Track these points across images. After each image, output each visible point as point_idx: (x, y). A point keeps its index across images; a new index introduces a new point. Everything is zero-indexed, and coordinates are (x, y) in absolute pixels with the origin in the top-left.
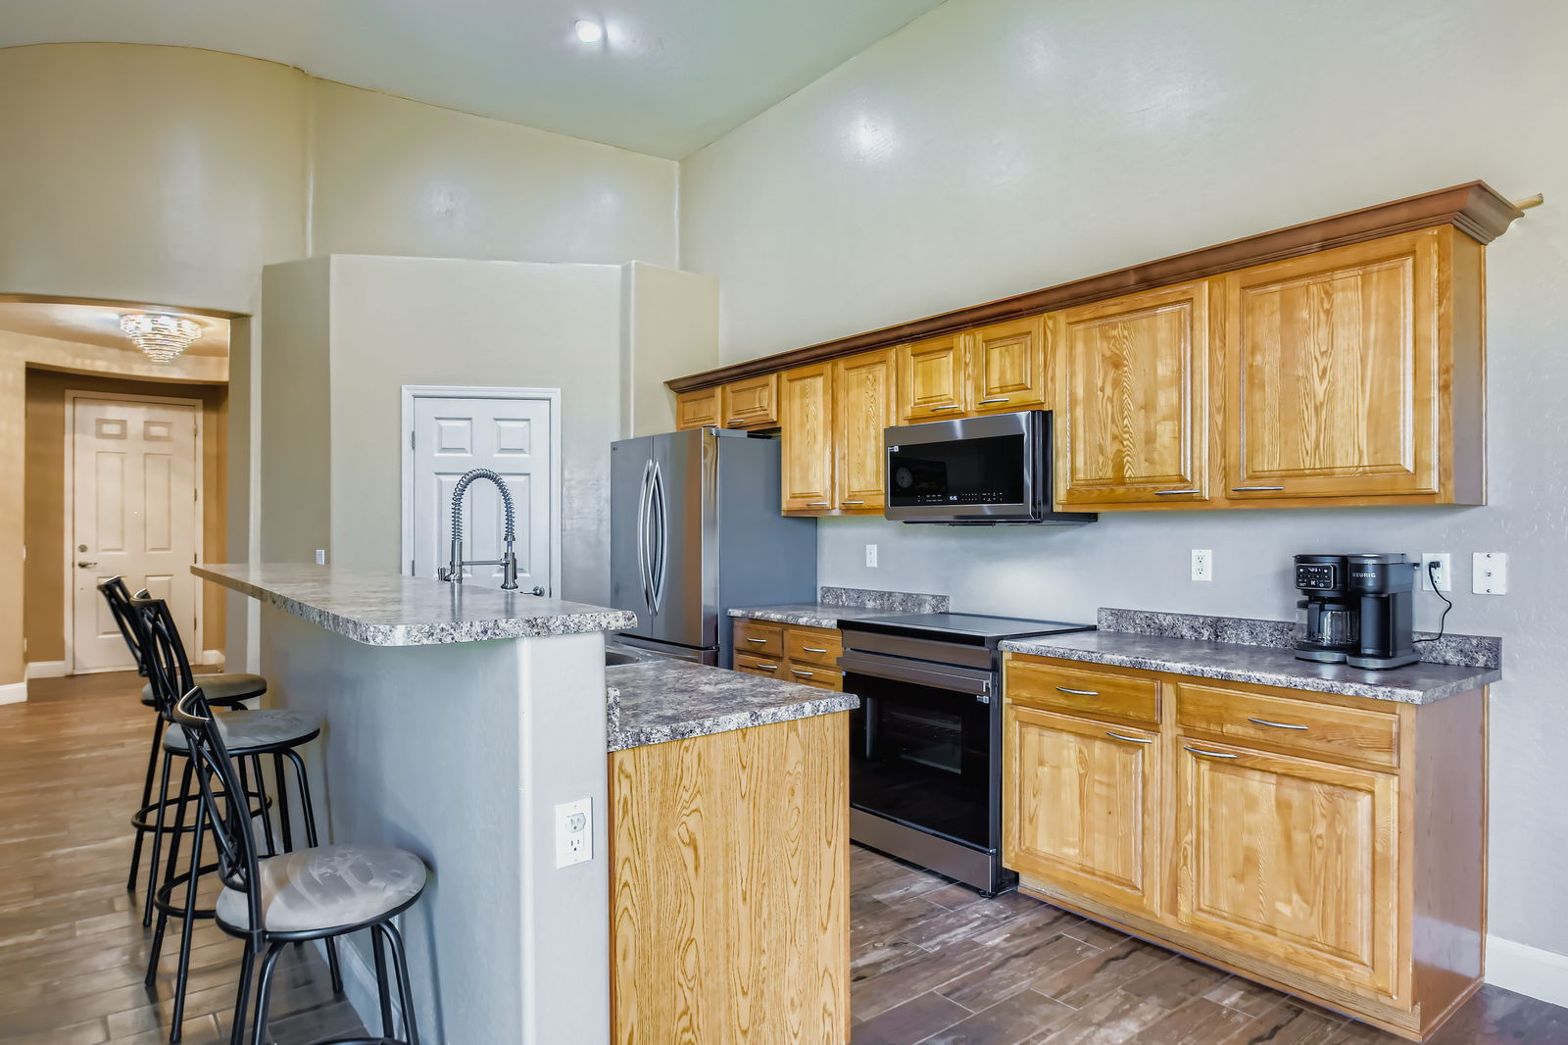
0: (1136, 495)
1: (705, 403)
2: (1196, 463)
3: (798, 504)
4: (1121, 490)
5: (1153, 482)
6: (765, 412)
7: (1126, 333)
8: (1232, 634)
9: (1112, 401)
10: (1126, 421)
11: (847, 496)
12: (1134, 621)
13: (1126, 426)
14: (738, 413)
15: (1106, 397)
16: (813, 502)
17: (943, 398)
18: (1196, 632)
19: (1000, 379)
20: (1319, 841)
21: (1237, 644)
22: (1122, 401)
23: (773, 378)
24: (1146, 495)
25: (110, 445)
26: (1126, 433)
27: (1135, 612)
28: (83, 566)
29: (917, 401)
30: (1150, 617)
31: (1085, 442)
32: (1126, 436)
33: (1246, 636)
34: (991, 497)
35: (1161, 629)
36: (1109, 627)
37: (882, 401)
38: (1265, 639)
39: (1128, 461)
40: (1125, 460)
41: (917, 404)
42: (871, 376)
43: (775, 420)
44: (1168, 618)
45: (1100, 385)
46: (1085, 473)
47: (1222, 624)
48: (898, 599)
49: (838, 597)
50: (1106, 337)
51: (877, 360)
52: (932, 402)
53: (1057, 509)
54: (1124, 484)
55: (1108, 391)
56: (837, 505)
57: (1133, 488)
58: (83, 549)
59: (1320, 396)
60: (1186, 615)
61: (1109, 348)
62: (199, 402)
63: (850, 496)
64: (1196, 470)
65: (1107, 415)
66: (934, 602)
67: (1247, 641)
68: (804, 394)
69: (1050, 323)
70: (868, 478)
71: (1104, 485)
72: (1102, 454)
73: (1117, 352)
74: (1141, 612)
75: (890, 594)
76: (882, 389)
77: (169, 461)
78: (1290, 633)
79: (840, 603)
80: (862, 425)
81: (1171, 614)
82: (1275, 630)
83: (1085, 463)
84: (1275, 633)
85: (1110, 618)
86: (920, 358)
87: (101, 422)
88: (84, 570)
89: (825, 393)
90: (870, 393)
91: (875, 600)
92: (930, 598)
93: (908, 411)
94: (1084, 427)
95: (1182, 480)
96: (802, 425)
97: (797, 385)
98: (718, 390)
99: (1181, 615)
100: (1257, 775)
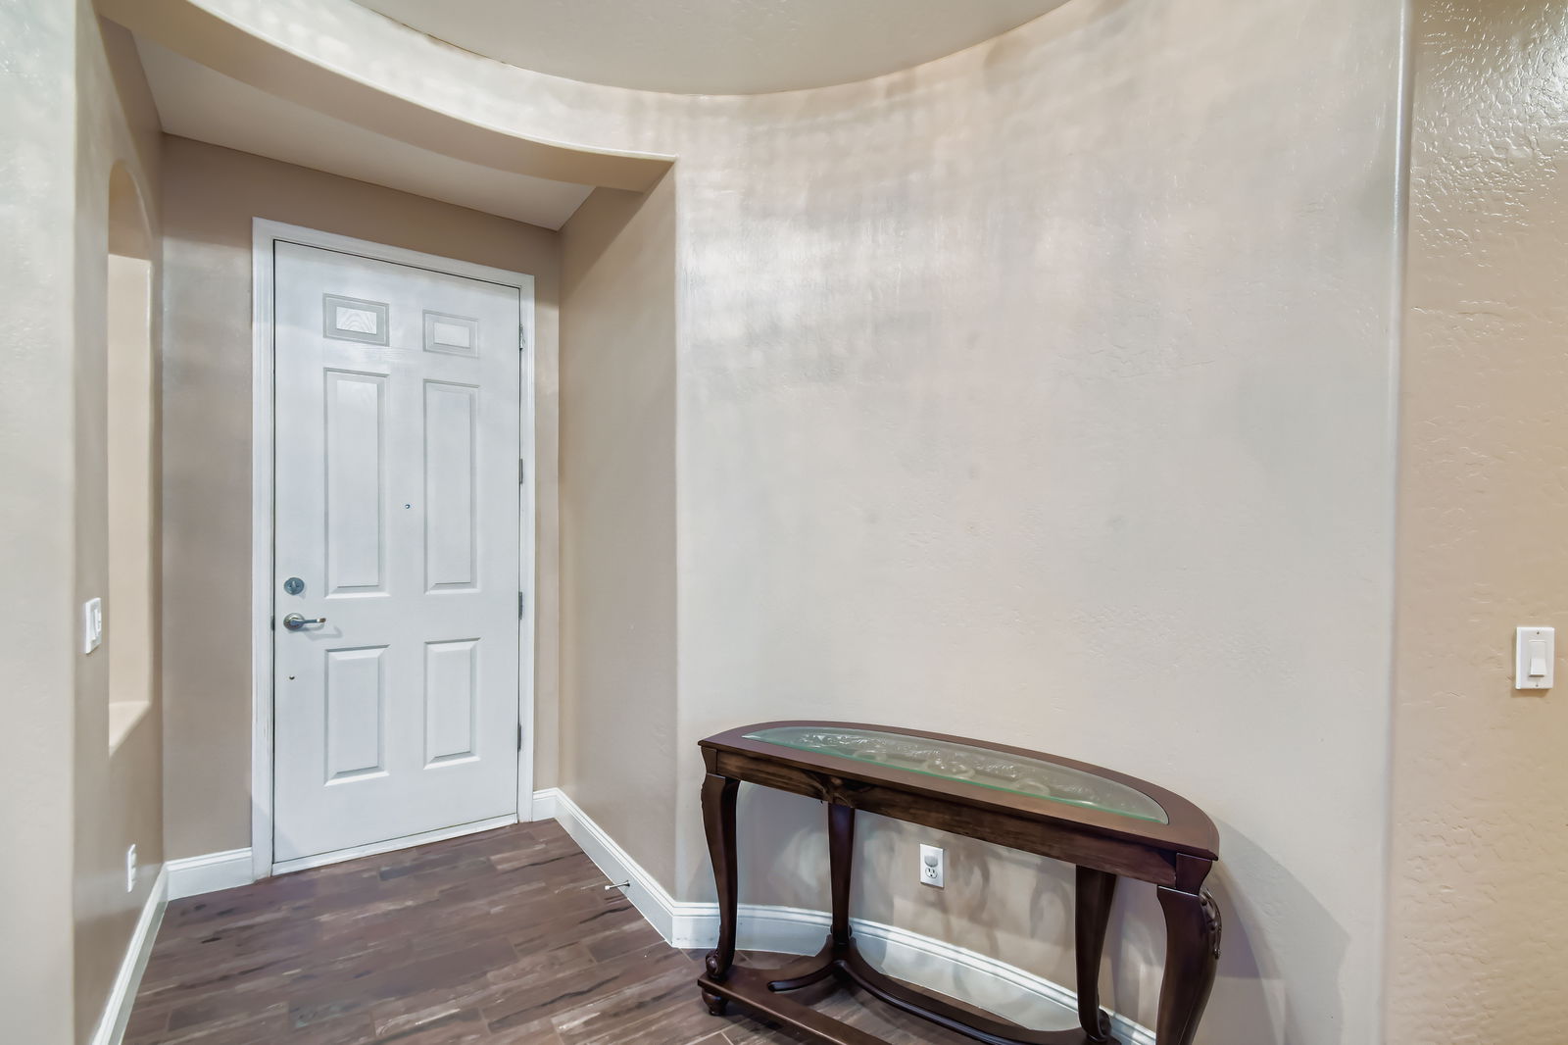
25: (357, 355)
28: (293, 625)
58: (295, 587)
62: (527, 282)
77: (472, 399)
87: (332, 303)
88: (299, 635)
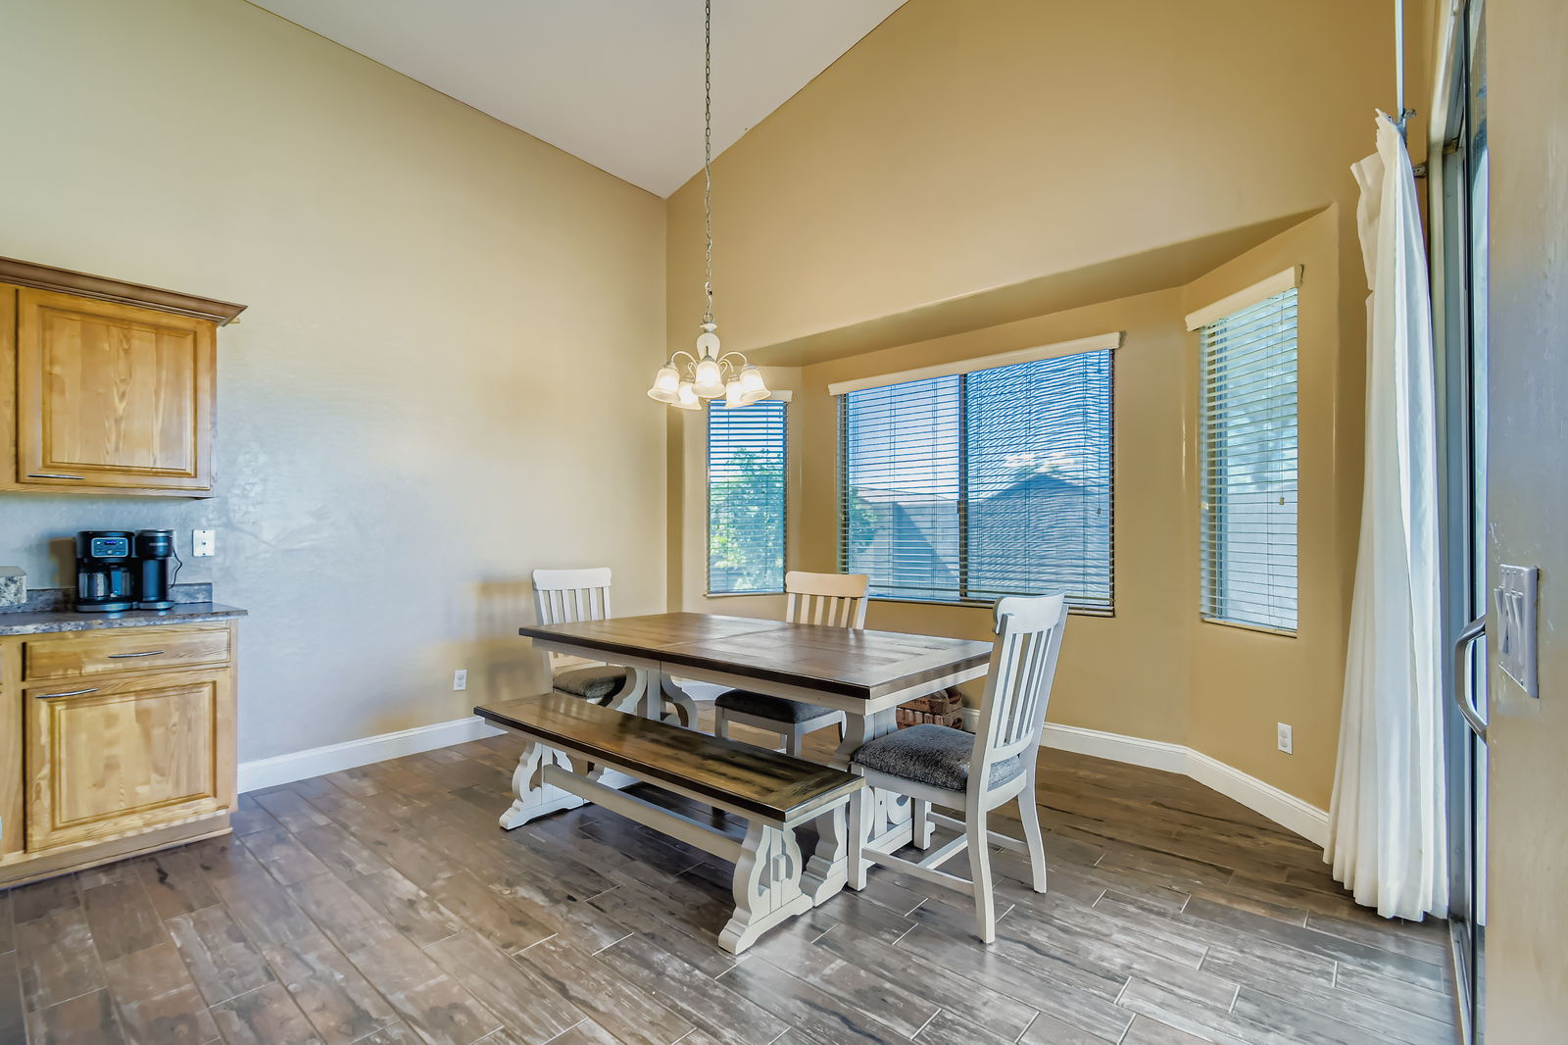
20: (174, 728)
59: (121, 411)
100: (117, 699)
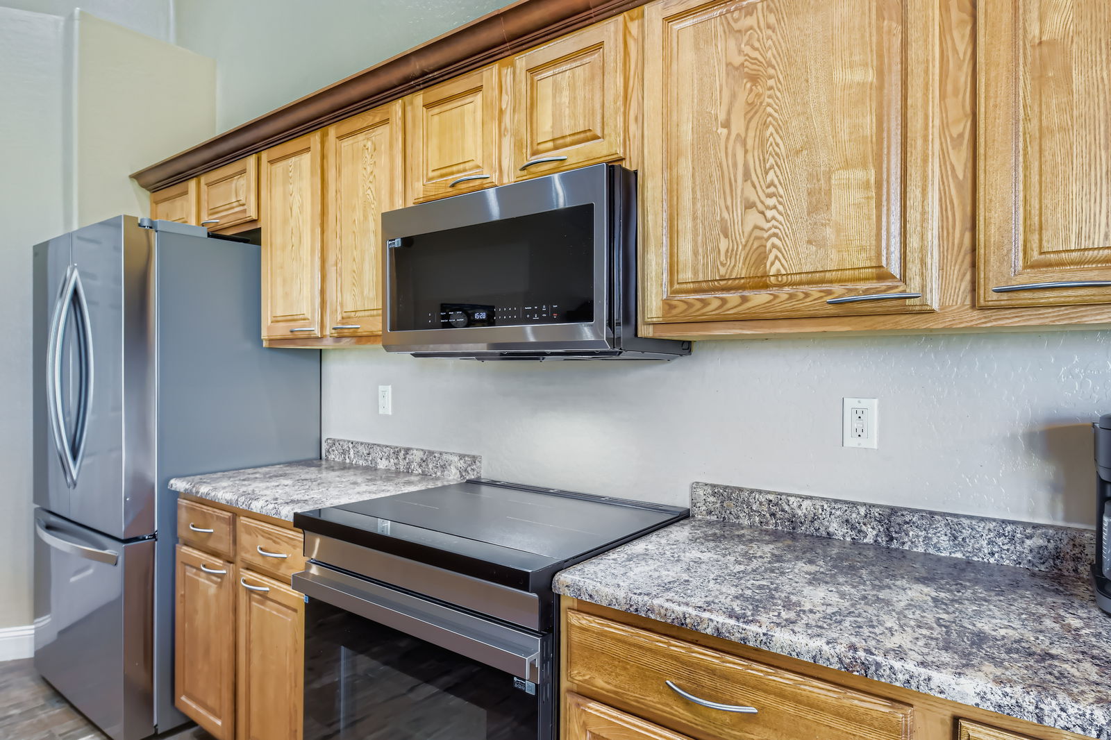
0: (788, 305)
1: (178, 202)
2: (913, 242)
3: (282, 331)
4: (759, 298)
5: (822, 282)
6: (242, 208)
7: (772, 19)
8: (918, 536)
9: (744, 144)
10: (771, 175)
11: (339, 318)
12: (749, 505)
13: (772, 184)
14: (213, 212)
15: (733, 137)
16: (297, 326)
17: (467, 166)
18: (853, 528)
19: (553, 127)
21: (926, 554)
22: (762, 142)
23: (251, 160)
24: (806, 306)
26: (770, 196)
27: (752, 491)
29: (431, 174)
30: (776, 503)
31: (695, 218)
32: (771, 202)
33: (944, 542)
34: (540, 312)
35: (793, 521)
36: (710, 513)
37: (383, 177)
38: (979, 550)
39: (774, 246)
40: (769, 245)
41: (432, 178)
42: (369, 144)
43: (254, 217)
44: (806, 504)
45: (722, 117)
46: (695, 272)
47: (899, 520)
48: (417, 456)
49: (344, 453)
50: (731, 31)
51: (377, 120)
52: (452, 173)
53: (645, 331)
54: (766, 286)
55: (738, 125)
56: (328, 332)
57: (784, 294)
60: (836, 501)
61: (740, 51)
63: (343, 318)
64: (913, 256)
65: (735, 165)
66: (461, 464)
67: (944, 547)
68: (287, 180)
69: (634, 27)
70: (366, 292)
71: (809, 283)
72: (726, 236)
73: (756, 54)
74: (760, 492)
75: (407, 450)
76: (384, 160)
78: (1028, 542)
79: (348, 461)
80: (358, 215)
81: (811, 498)
82: (999, 535)
83: (695, 253)
84: (1000, 541)
85: (712, 499)
86: (436, 110)
89: (313, 174)
90: (369, 170)
91: (388, 458)
92: (456, 459)
93: (418, 191)
94: (694, 192)
95: (883, 276)
96: (285, 222)
97: (280, 166)
98: (192, 184)
99: (827, 500)
